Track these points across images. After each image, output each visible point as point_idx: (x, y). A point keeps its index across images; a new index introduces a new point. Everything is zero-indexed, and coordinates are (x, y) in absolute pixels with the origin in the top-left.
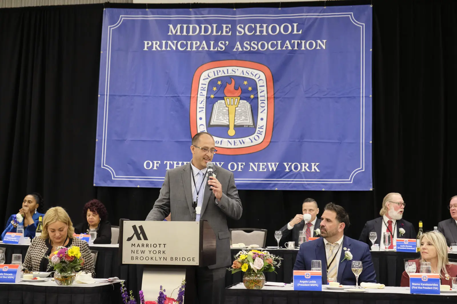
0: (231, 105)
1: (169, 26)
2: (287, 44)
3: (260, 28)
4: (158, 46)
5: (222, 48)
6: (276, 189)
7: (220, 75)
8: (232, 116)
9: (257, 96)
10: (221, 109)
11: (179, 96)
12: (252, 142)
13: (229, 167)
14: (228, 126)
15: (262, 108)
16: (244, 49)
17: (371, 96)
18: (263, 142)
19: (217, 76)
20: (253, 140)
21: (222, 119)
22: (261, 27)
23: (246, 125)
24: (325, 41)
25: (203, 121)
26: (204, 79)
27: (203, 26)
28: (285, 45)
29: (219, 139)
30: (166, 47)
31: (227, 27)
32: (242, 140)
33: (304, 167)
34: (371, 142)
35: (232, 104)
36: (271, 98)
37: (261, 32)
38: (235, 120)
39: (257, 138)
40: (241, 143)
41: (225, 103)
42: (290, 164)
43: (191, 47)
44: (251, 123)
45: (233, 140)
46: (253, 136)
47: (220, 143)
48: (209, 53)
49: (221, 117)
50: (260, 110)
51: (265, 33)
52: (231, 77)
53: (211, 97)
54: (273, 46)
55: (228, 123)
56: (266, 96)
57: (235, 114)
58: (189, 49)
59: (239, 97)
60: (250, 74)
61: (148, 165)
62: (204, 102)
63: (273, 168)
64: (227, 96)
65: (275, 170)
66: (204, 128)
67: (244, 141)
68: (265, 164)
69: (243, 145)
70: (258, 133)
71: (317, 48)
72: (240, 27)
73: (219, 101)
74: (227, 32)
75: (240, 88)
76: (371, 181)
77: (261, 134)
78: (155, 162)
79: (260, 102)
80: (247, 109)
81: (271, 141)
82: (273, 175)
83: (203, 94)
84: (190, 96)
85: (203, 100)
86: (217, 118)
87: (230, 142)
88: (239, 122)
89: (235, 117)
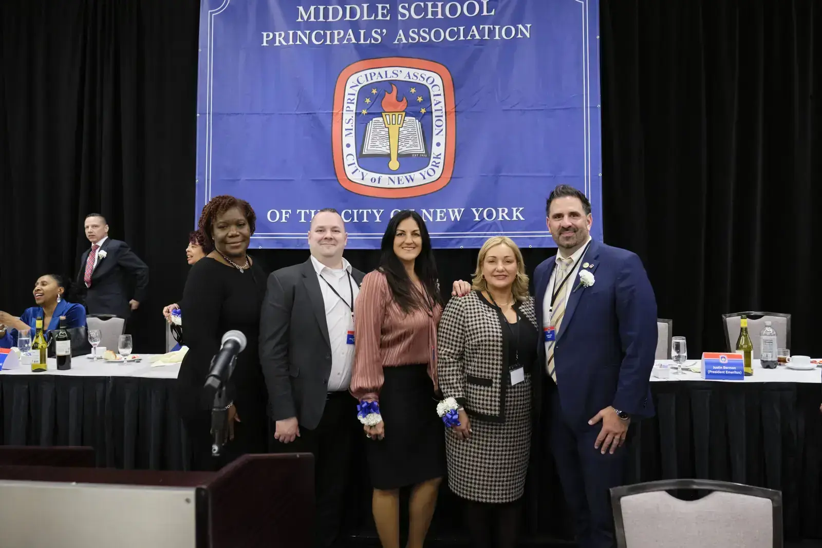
0: (392, 124)
1: (298, 8)
2: (473, 31)
3: (432, 8)
4: (283, 38)
5: (376, 40)
6: (462, 247)
7: (375, 80)
8: (394, 141)
9: (430, 111)
10: (378, 130)
11: (315, 113)
12: (424, 178)
14: (388, 156)
15: (437, 128)
16: (410, 41)
17: (599, 106)
18: (440, 179)
19: (370, 82)
20: (426, 176)
21: (380, 146)
22: (435, 6)
23: (414, 154)
24: (529, 26)
25: (352, 149)
26: (351, 87)
27: (348, 7)
28: (471, 33)
29: (376, 176)
30: (295, 40)
31: (383, 8)
32: (410, 176)
33: (502, 214)
34: (600, 175)
35: (394, 123)
36: (451, 113)
37: (435, 13)
38: (398, 146)
39: (431, 172)
40: (408, 181)
41: (383, 122)
42: (481, 209)
43: (332, 40)
44: (422, 150)
45: (396, 176)
46: (426, 169)
47: (377, 181)
48: (357, 46)
49: (378, 143)
50: (435, 130)
51: (440, 16)
52: (391, 82)
53: (363, 113)
54: (452, 34)
55: (389, 152)
56: (444, 110)
57: (399, 138)
58: (328, 42)
59: (403, 111)
60: (419, 77)
61: (273, 216)
62: (353, 121)
63: (456, 217)
64: (386, 111)
65: (458, 220)
66: (353, 160)
67: (412, 177)
68: (445, 210)
69: (411, 184)
70: (432, 165)
71: (518, 37)
72: (403, 7)
73: (374, 119)
74: (383, 15)
75: (404, 98)
76: (602, 231)
77: (438, 167)
78: (284, 211)
79: (434, 119)
80: (416, 130)
81: (453, 177)
82: (456, 226)
83: (351, 109)
84: (331, 112)
85: (351, 118)
86: (372, 144)
87: (392, 180)
88: (404, 149)
89: (398, 142)
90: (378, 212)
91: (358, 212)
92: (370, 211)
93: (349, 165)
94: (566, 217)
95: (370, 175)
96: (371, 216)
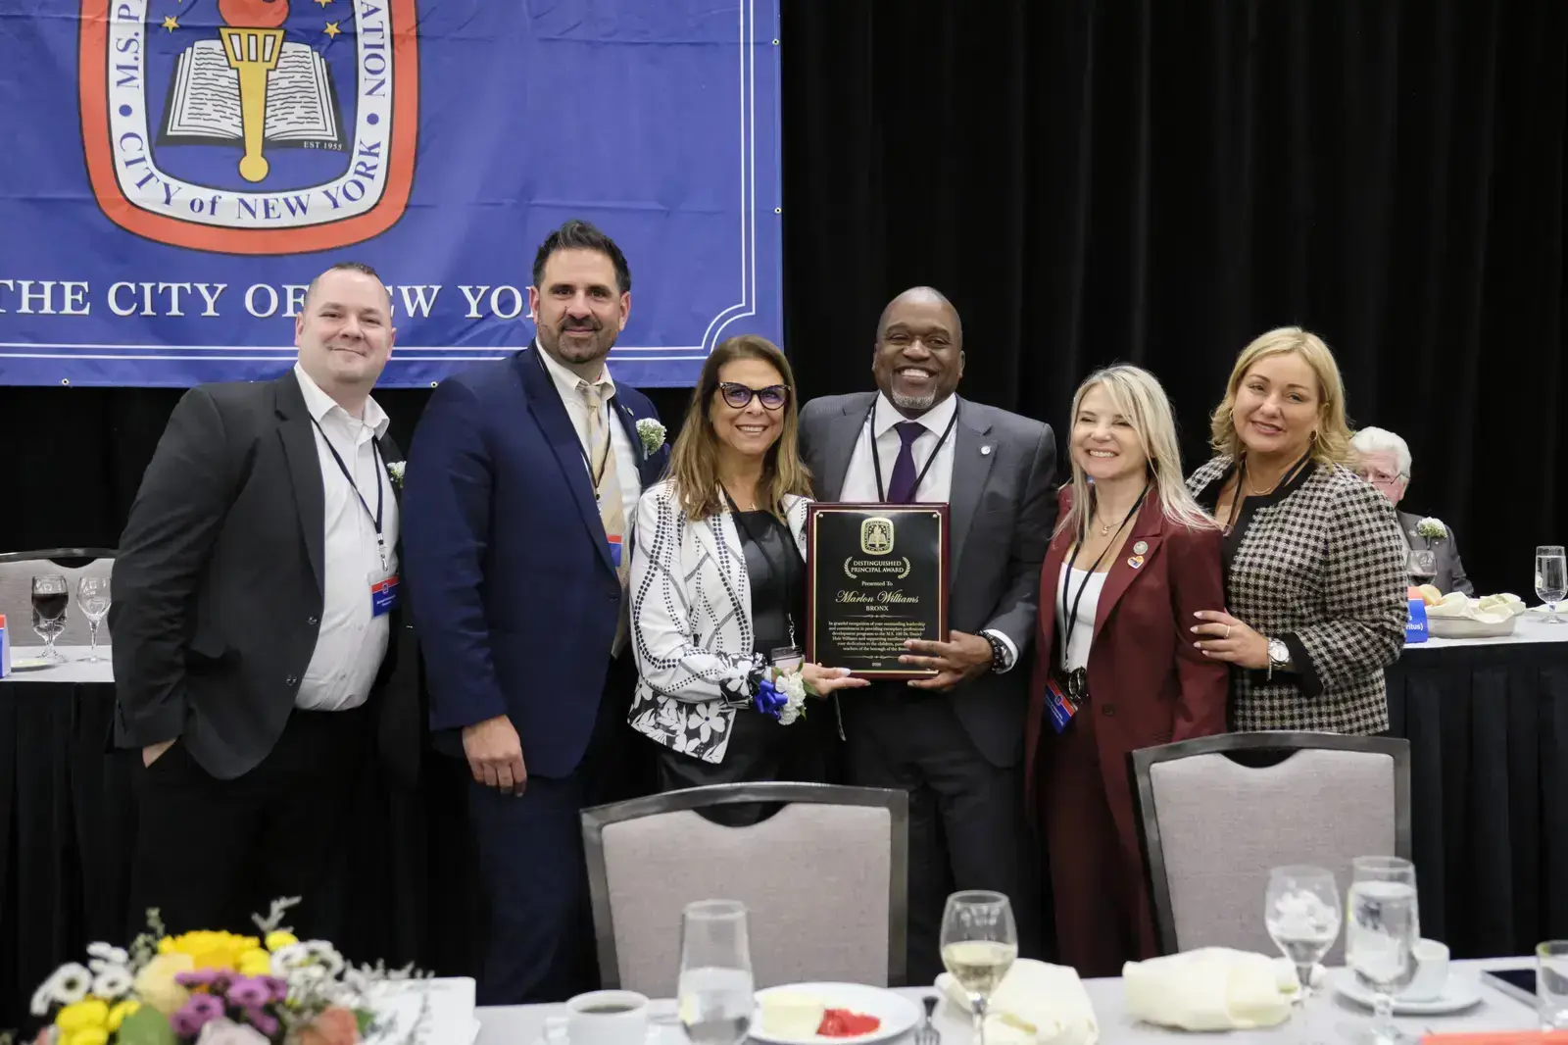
0: (249, 60)
8: (253, 105)
9: (352, 31)
10: (209, 74)
11: (28, 17)
12: (336, 205)
13: (249, 304)
14: (239, 144)
15: (369, 76)
17: (776, 42)
18: (377, 208)
20: (341, 199)
21: (216, 116)
23: (310, 141)
25: (138, 122)
29: (206, 194)
32: (297, 198)
34: (778, 210)
35: (253, 57)
36: (405, 38)
38: (265, 118)
39: (354, 191)
40: (293, 212)
41: (223, 53)
42: (484, 289)
44: (329, 132)
45: (260, 197)
46: (341, 182)
47: (207, 208)
49: (208, 109)
50: (365, 82)
53: (166, 25)
55: (238, 132)
56: (387, 31)
57: (266, 97)
59: (279, 28)
62: (138, 45)
63: (419, 307)
64: (232, 25)
65: (426, 312)
66: (141, 149)
67: (304, 200)
69: (300, 219)
70: (357, 172)
73: (198, 44)
77: (372, 177)
79: (363, 53)
80: (314, 80)
81: (412, 203)
82: (418, 331)
83: (132, 14)
84: (75, 16)
85: (135, 37)
86: (195, 111)
87: (247, 206)
88: (282, 126)
89: (266, 107)
90: (211, 290)
91: (154, 290)
92: (187, 286)
93: (128, 164)
94: (580, 294)
95: (186, 192)
96: (193, 302)
